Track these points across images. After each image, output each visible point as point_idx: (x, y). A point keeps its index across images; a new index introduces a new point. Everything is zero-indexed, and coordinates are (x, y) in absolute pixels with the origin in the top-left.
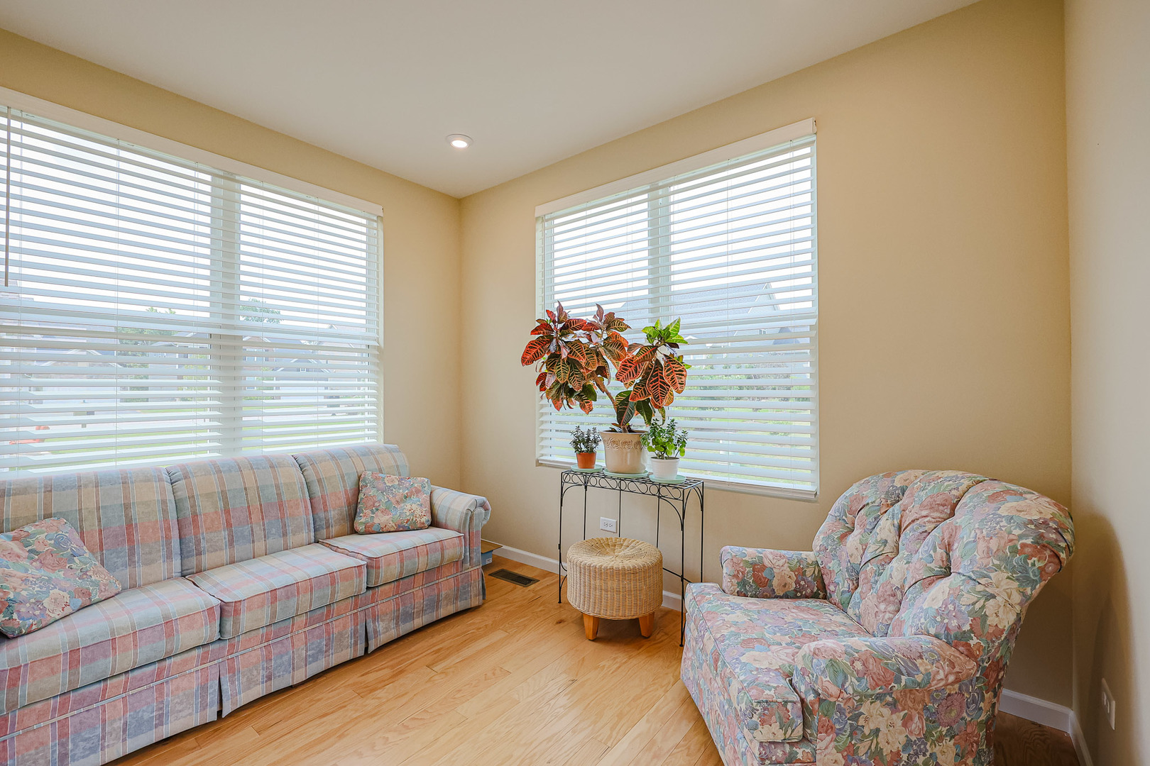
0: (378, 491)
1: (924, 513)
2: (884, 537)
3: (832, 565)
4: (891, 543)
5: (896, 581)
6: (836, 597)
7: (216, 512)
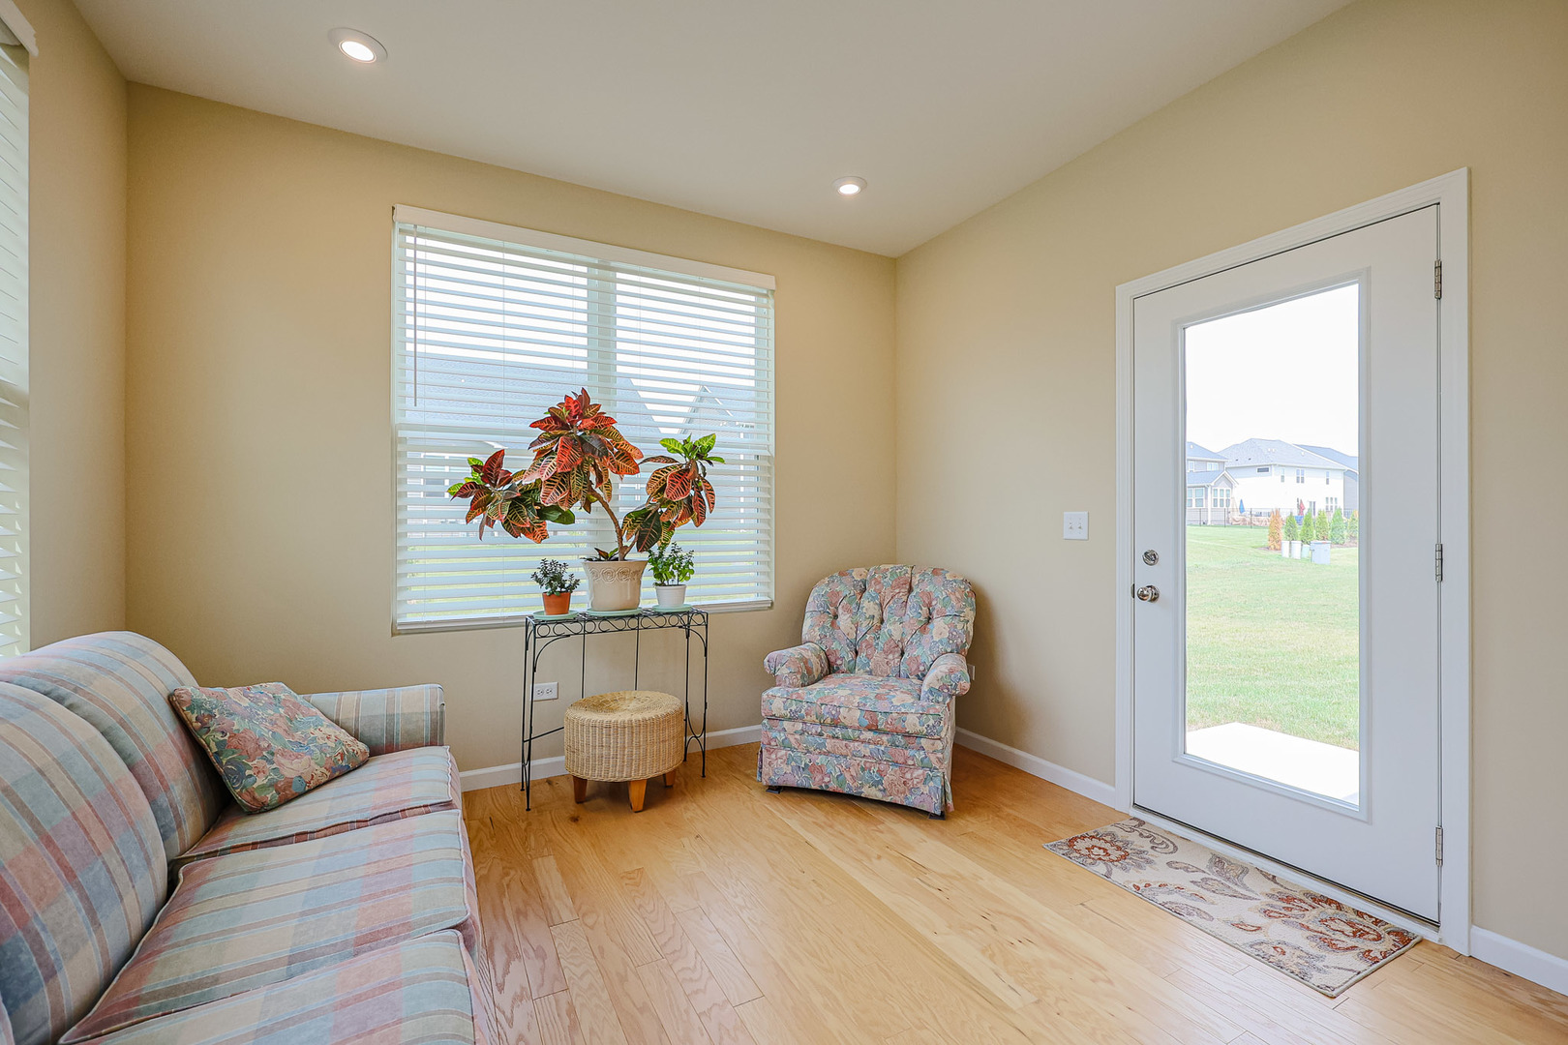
0: (243, 719)
1: (897, 591)
2: (871, 614)
3: (835, 646)
4: (877, 617)
5: (897, 636)
6: (844, 668)
7: (29, 850)
